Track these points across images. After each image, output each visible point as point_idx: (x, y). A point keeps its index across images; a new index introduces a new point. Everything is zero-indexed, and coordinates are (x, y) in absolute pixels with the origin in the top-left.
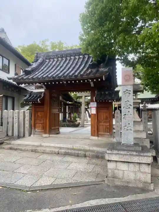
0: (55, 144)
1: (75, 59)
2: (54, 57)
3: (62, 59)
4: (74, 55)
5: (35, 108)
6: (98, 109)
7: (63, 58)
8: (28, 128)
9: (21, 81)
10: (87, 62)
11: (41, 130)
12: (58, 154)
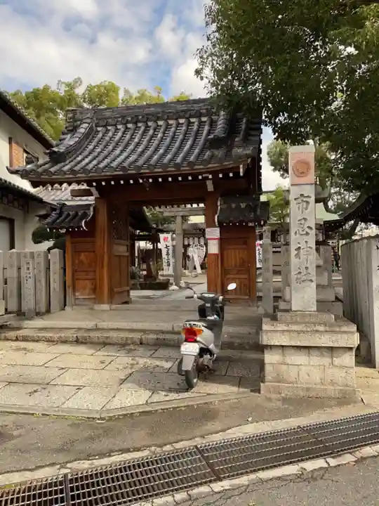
0: (130, 324)
1: (168, 127)
2: (117, 121)
3: (137, 127)
4: (166, 117)
5: (72, 243)
6: (222, 242)
7: (140, 125)
8: (58, 290)
9: (42, 177)
10: (198, 133)
11: (89, 295)
12: (141, 344)
